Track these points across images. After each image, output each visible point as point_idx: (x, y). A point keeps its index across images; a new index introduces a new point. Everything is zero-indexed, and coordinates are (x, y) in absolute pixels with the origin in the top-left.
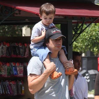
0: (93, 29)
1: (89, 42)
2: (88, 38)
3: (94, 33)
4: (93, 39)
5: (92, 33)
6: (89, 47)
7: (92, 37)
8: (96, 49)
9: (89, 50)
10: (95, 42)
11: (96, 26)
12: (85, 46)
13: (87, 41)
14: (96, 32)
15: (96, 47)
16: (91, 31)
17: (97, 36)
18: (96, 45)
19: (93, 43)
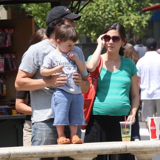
0: (89, 7)
1: (84, 24)
2: (83, 20)
3: (90, 13)
4: (89, 21)
5: (88, 13)
6: (85, 31)
7: (88, 18)
8: (94, 33)
9: (84, 35)
10: (92, 24)
11: (92, 3)
12: (79, 30)
13: (81, 23)
14: (93, 11)
15: (94, 31)
16: (86, 10)
17: (94, 17)
18: (93, 28)
19: (90, 25)
